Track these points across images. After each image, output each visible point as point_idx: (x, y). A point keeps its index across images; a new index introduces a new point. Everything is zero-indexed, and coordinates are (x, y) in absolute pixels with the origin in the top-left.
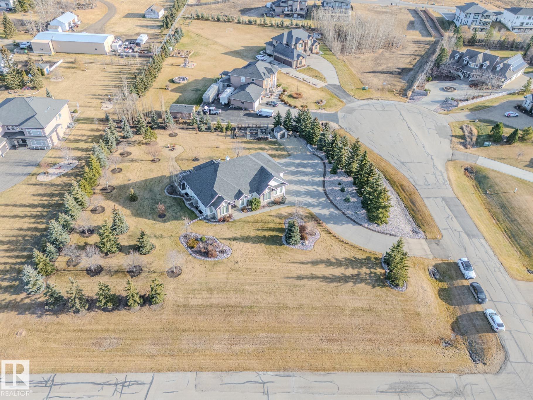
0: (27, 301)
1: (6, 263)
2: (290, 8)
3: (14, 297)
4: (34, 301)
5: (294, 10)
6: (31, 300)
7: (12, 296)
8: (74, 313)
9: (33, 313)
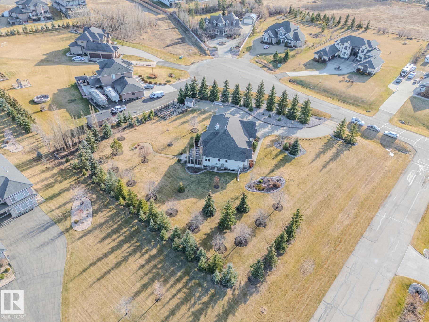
0: (237, 292)
1: (180, 290)
2: (34, 13)
3: (226, 298)
4: (241, 288)
5: (39, 14)
6: (238, 289)
7: (224, 299)
8: (271, 271)
9: (251, 294)
